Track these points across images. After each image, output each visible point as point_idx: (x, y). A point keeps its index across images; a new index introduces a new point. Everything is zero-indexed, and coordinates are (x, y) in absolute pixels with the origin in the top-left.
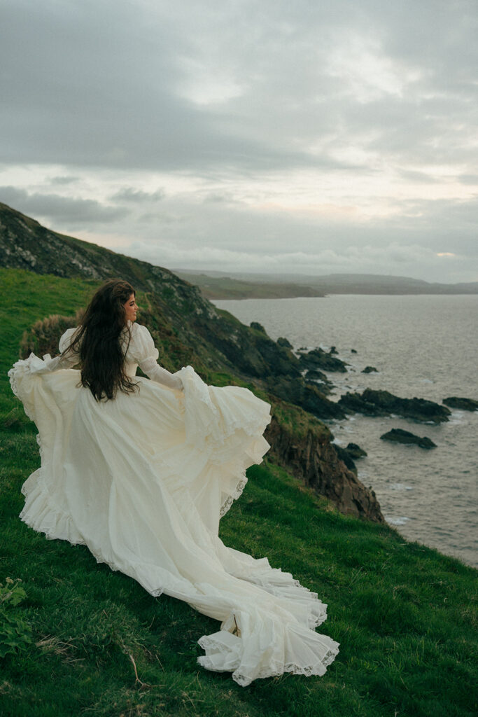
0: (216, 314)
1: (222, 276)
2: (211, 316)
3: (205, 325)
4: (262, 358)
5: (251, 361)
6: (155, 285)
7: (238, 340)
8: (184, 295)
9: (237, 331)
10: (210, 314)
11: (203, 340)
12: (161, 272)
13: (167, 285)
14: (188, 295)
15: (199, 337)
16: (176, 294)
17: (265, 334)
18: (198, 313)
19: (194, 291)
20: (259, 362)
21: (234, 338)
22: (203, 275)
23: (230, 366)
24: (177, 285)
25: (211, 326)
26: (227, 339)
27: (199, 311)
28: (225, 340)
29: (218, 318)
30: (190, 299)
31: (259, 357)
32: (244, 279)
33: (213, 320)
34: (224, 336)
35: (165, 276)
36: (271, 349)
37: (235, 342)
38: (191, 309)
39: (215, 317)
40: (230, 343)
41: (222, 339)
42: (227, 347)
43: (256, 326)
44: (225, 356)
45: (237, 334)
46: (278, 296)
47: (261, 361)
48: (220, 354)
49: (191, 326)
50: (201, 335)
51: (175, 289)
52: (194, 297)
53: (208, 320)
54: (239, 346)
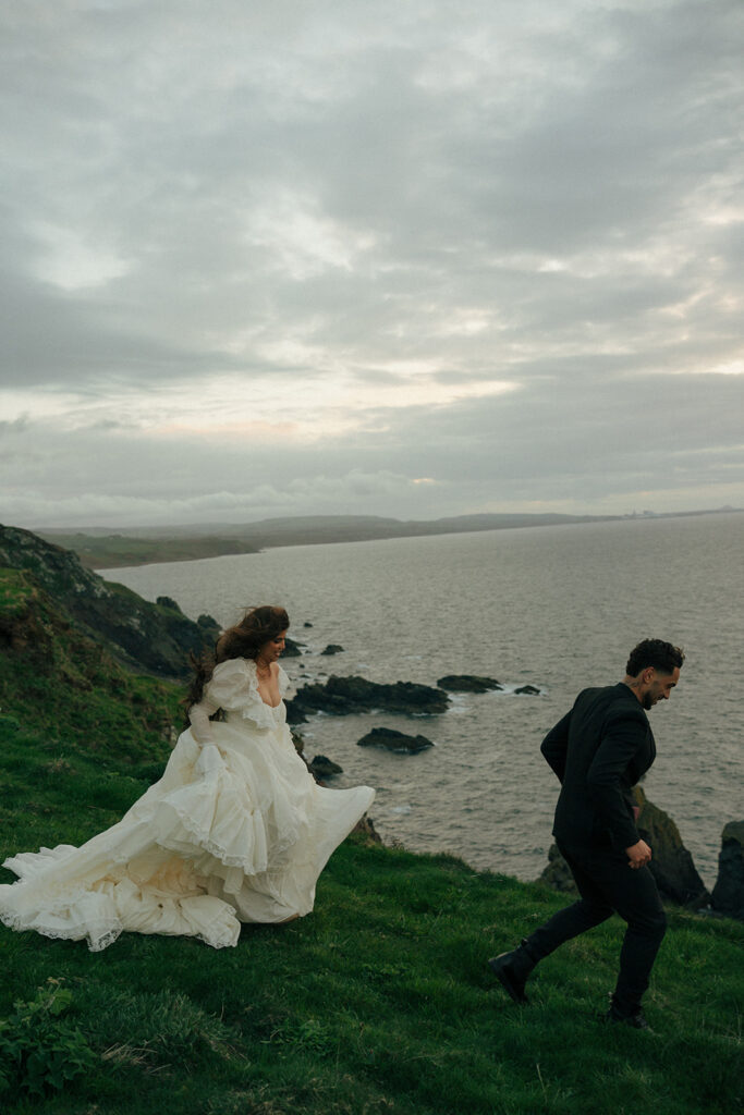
0: (105, 590)
1: (108, 535)
2: (99, 594)
3: (91, 608)
4: (178, 648)
5: (163, 653)
6: (10, 554)
7: (141, 625)
8: (55, 567)
9: (138, 612)
10: (96, 590)
11: (90, 630)
12: (19, 535)
13: (29, 553)
14: (61, 565)
15: (83, 625)
16: (43, 565)
17: (180, 612)
18: (79, 590)
19: (70, 559)
20: (174, 653)
21: (135, 622)
22: (79, 534)
23: (133, 664)
24: (43, 553)
25: (98, 607)
26: (124, 624)
27: (80, 588)
28: (121, 626)
29: (109, 595)
30: (65, 571)
31: (174, 647)
32: (141, 536)
33: (101, 599)
34: (119, 620)
35: (24, 541)
36: (190, 633)
37: (137, 627)
38: (68, 585)
39: (104, 595)
40: (129, 631)
41: (117, 625)
42: (126, 636)
43: (166, 602)
44: (123, 650)
45: (139, 617)
46: (194, 557)
47: (177, 651)
48: (117, 647)
49: (70, 611)
50: (86, 622)
51: (41, 559)
52: (71, 567)
53: (95, 599)
54: (144, 634)
